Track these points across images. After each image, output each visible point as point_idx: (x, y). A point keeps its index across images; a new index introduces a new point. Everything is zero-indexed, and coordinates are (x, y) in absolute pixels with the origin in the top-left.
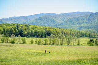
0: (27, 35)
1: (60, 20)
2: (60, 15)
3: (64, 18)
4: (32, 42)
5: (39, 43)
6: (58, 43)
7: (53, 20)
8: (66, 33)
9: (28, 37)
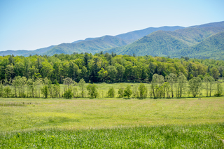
0: (109, 79)
1: (191, 40)
2: (192, 28)
3: (200, 35)
4: (111, 94)
5: (127, 94)
6: (170, 94)
7: (176, 41)
8: (198, 70)
9: (110, 83)
